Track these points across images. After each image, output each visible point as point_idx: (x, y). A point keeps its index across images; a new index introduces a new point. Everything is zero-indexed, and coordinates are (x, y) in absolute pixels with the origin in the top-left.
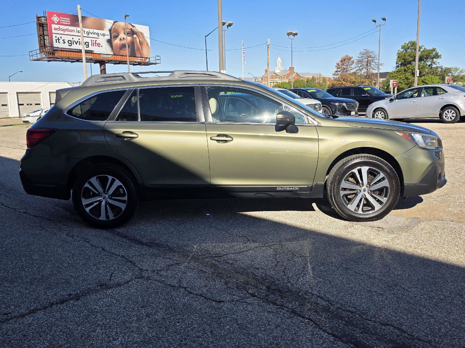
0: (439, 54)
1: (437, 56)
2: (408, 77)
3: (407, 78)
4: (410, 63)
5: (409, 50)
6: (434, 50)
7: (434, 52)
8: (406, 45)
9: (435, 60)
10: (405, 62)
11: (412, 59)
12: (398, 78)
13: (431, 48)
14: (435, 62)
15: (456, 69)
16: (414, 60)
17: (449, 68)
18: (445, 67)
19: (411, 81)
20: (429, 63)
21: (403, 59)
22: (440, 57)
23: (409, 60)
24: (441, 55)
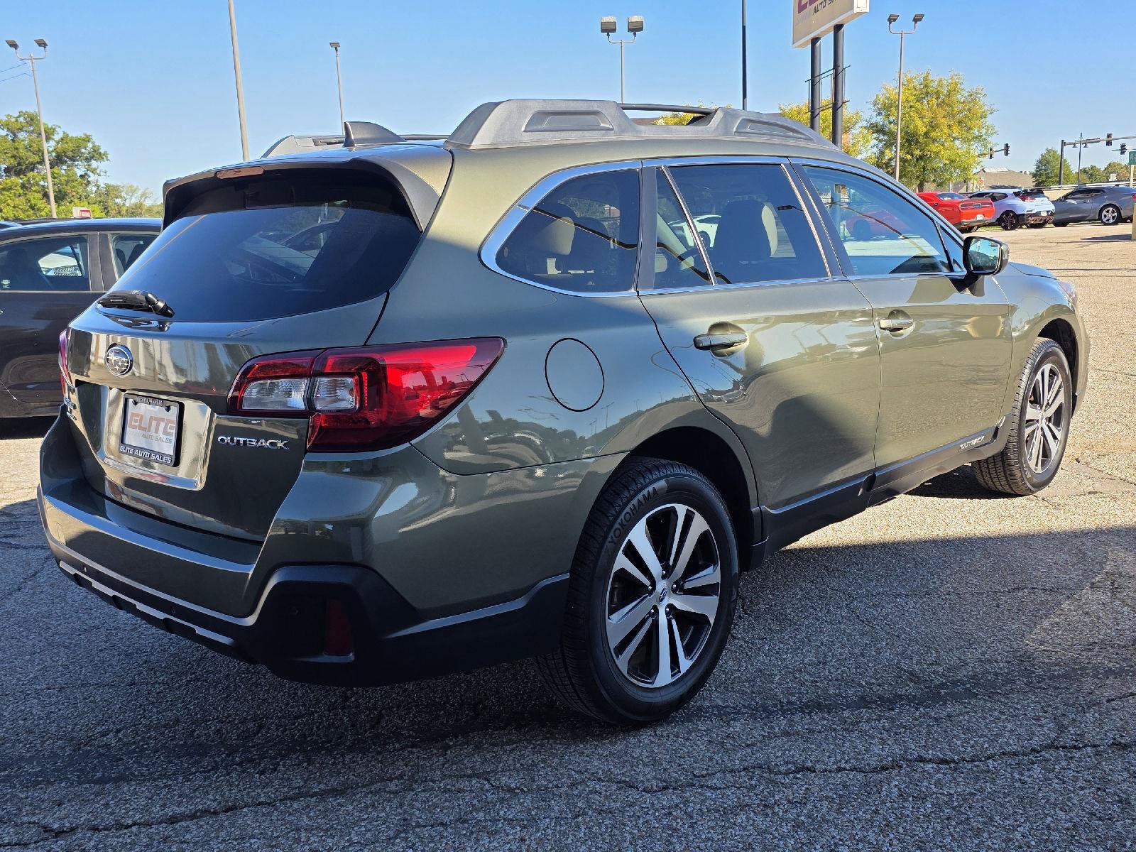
0: (102, 151)
1: (97, 155)
2: (35, 205)
3: (32, 207)
4: (32, 167)
5: (21, 135)
6: (87, 139)
7: (90, 145)
8: (13, 120)
9: (94, 164)
10: (19, 164)
11: (37, 159)
12: (8, 205)
13: (80, 134)
14: (95, 169)
15: (132, 191)
16: (42, 162)
17: (113, 186)
18: (105, 184)
19: (43, 213)
20: (79, 172)
21: (14, 156)
22: (105, 159)
23: (31, 160)
24: (105, 154)
